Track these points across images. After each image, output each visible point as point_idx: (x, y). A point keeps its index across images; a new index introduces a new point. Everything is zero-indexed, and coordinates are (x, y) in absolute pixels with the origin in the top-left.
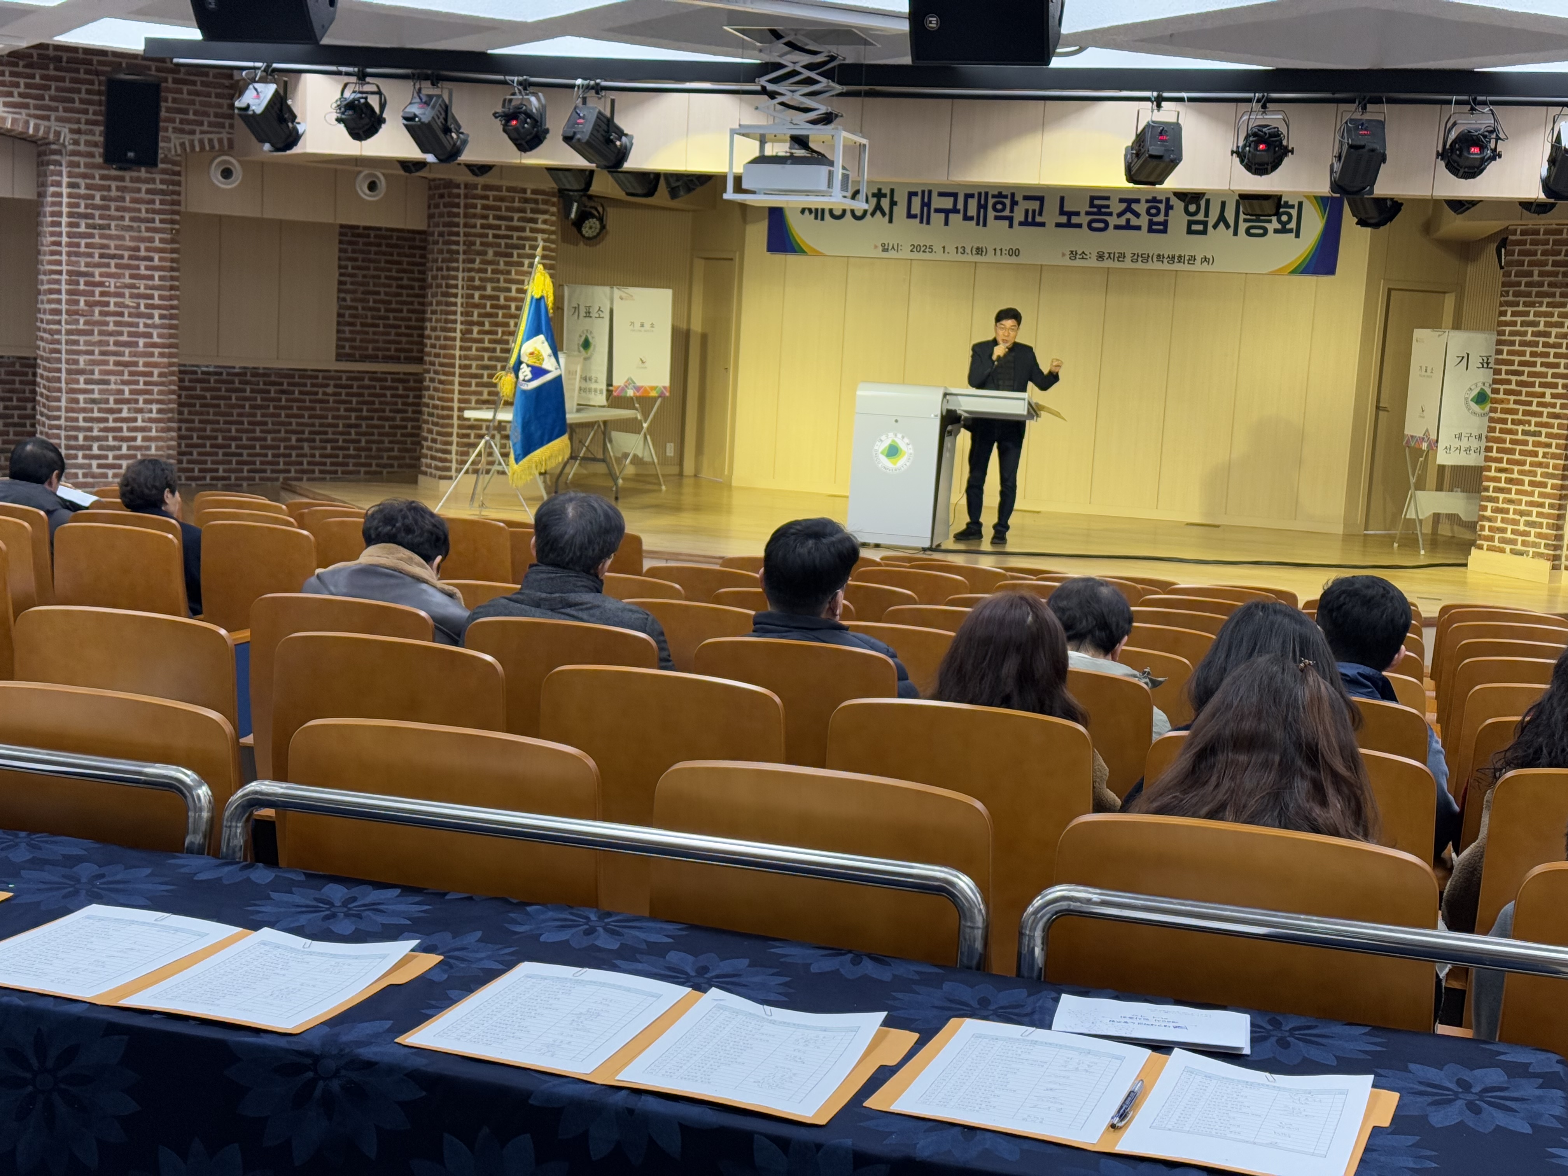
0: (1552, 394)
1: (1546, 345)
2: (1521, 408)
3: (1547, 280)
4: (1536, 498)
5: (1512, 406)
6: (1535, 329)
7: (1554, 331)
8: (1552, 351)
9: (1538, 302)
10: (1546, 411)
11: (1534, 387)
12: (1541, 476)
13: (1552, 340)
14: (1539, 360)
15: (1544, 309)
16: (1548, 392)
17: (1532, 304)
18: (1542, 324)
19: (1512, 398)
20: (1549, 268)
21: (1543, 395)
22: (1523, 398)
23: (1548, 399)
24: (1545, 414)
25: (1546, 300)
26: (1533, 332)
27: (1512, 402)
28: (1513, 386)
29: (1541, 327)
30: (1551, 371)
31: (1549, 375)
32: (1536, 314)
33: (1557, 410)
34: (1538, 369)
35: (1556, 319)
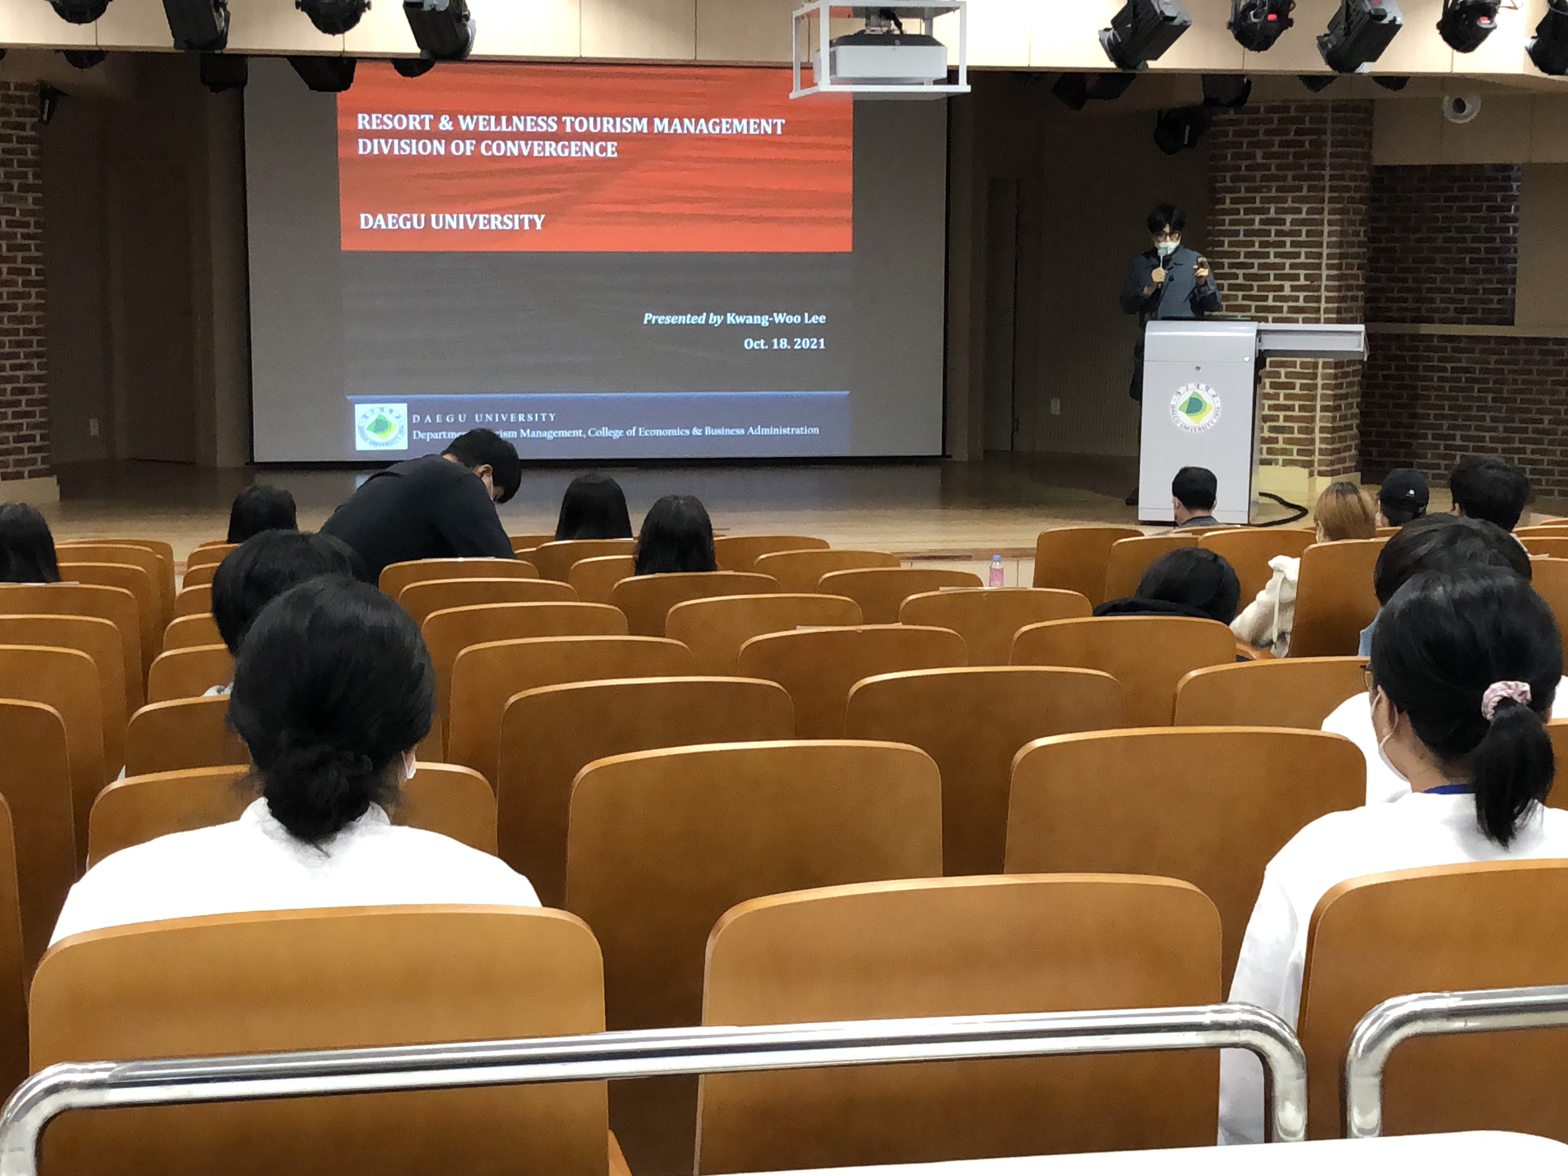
0: (1292, 286)
1: (1279, 233)
2: (1253, 304)
3: (1274, 163)
4: (1282, 401)
5: (1240, 302)
6: (1263, 217)
7: (1289, 218)
8: (1288, 240)
9: (1266, 186)
10: (1285, 305)
11: (1269, 280)
12: (1286, 377)
13: (1287, 227)
14: (1272, 251)
15: (1273, 193)
16: (1287, 284)
17: (1257, 190)
18: (1272, 210)
19: (1240, 294)
20: (1276, 149)
21: (1281, 288)
22: (1255, 292)
23: (1287, 292)
24: (1285, 309)
25: (1274, 185)
26: (1261, 219)
27: (1240, 298)
28: (1241, 281)
29: (1272, 214)
30: (1288, 262)
31: (1287, 266)
32: (1263, 200)
33: (1301, 303)
34: (1272, 260)
35: (1289, 204)
